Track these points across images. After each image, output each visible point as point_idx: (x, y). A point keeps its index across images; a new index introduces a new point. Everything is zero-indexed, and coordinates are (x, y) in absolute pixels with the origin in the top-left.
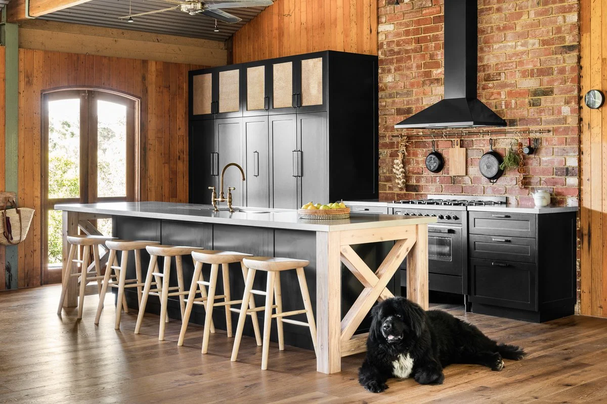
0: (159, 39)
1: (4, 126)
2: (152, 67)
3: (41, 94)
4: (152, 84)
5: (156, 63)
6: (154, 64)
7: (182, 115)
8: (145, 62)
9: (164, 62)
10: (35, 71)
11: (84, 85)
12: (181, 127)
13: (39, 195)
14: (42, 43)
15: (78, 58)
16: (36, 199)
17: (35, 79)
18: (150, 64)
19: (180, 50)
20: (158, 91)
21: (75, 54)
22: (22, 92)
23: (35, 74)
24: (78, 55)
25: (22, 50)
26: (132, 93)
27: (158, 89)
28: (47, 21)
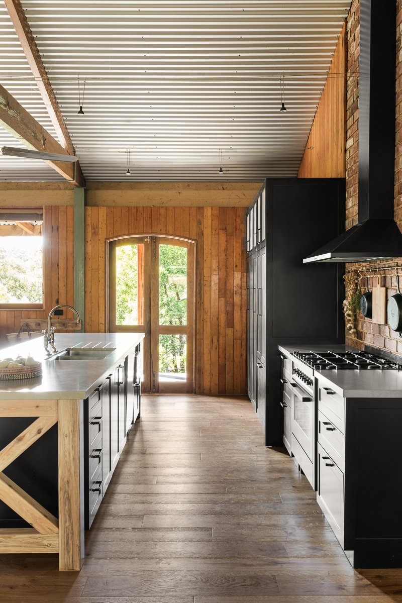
0: (224, 187)
1: (73, 268)
2: (208, 212)
3: (105, 242)
4: (207, 228)
5: (212, 208)
6: (209, 209)
7: (239, 254)
8: (200, 209)
9: (219, 207)
10: (100, 223)
11: (142, 232)
12: (237, 264)
13: (103, 322)
14: (114, 201)
15: (137, 210)
16: (101, 325)
17: (100, 229)
18: (205, 210)
19: (245, 195)
20: (214, 233)
21: (134, 207)
22: (89, 241)
23: (100, 226)
24: (137, 208)
25: (89, 208)
26: (188, 237)
27: (214, 232)
28: (120, 182)
